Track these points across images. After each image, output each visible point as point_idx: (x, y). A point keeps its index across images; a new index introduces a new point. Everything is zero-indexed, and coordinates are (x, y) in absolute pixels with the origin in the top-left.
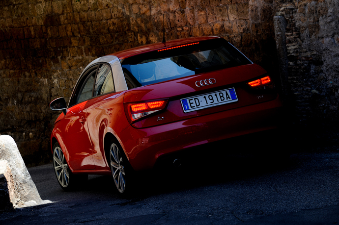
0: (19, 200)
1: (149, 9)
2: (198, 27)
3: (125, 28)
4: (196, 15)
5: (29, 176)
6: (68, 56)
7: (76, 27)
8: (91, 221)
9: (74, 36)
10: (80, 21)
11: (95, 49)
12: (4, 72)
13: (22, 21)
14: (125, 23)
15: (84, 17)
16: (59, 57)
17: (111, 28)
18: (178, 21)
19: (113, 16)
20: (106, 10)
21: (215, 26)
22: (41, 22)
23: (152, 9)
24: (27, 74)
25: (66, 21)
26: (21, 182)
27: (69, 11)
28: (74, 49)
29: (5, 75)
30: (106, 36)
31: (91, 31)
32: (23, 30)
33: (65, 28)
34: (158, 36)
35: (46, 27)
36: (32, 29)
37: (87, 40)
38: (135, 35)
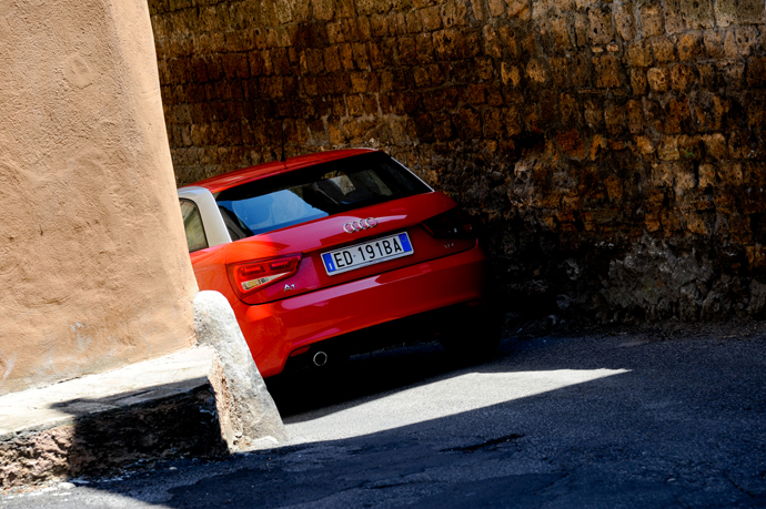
0: (239, 434)
1: (526, 6)
2: (640, 45)
3: (473, 49)
4: (636, 17)
5: (260, 383)
6: (344, 115)
7: (361, 48)
8: (399, 485)
9: (357, 69)
10: (372, 36)
11: (404, 99)
12: (206, 153)
13: (246, 37)
14: (472, 38)
15: (381, 27)
16: (325, 118)
17: (441, 50)
18: (595, 31)
19: (446, 23)
20: (430, 9)
21: (682, 41)
22: (287, 40)
23: (534, 4)
24: (255, 155)
25: (340, 36)
26: (245, 397)
27: (347, 15)
28: (356, 99)
29: (207, 159)
30: (428, 70)
31: (396, 57)
32: (248, 58)
33: (339, 51)
34: (547, 66)
35: (298, 52)
36: (266, 55)
37: (387, 77)
38: (494, 66)
